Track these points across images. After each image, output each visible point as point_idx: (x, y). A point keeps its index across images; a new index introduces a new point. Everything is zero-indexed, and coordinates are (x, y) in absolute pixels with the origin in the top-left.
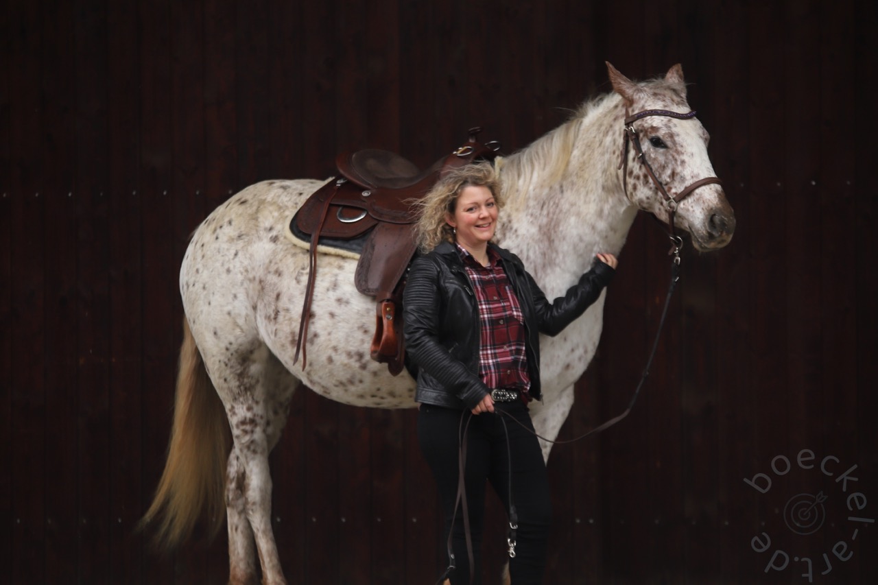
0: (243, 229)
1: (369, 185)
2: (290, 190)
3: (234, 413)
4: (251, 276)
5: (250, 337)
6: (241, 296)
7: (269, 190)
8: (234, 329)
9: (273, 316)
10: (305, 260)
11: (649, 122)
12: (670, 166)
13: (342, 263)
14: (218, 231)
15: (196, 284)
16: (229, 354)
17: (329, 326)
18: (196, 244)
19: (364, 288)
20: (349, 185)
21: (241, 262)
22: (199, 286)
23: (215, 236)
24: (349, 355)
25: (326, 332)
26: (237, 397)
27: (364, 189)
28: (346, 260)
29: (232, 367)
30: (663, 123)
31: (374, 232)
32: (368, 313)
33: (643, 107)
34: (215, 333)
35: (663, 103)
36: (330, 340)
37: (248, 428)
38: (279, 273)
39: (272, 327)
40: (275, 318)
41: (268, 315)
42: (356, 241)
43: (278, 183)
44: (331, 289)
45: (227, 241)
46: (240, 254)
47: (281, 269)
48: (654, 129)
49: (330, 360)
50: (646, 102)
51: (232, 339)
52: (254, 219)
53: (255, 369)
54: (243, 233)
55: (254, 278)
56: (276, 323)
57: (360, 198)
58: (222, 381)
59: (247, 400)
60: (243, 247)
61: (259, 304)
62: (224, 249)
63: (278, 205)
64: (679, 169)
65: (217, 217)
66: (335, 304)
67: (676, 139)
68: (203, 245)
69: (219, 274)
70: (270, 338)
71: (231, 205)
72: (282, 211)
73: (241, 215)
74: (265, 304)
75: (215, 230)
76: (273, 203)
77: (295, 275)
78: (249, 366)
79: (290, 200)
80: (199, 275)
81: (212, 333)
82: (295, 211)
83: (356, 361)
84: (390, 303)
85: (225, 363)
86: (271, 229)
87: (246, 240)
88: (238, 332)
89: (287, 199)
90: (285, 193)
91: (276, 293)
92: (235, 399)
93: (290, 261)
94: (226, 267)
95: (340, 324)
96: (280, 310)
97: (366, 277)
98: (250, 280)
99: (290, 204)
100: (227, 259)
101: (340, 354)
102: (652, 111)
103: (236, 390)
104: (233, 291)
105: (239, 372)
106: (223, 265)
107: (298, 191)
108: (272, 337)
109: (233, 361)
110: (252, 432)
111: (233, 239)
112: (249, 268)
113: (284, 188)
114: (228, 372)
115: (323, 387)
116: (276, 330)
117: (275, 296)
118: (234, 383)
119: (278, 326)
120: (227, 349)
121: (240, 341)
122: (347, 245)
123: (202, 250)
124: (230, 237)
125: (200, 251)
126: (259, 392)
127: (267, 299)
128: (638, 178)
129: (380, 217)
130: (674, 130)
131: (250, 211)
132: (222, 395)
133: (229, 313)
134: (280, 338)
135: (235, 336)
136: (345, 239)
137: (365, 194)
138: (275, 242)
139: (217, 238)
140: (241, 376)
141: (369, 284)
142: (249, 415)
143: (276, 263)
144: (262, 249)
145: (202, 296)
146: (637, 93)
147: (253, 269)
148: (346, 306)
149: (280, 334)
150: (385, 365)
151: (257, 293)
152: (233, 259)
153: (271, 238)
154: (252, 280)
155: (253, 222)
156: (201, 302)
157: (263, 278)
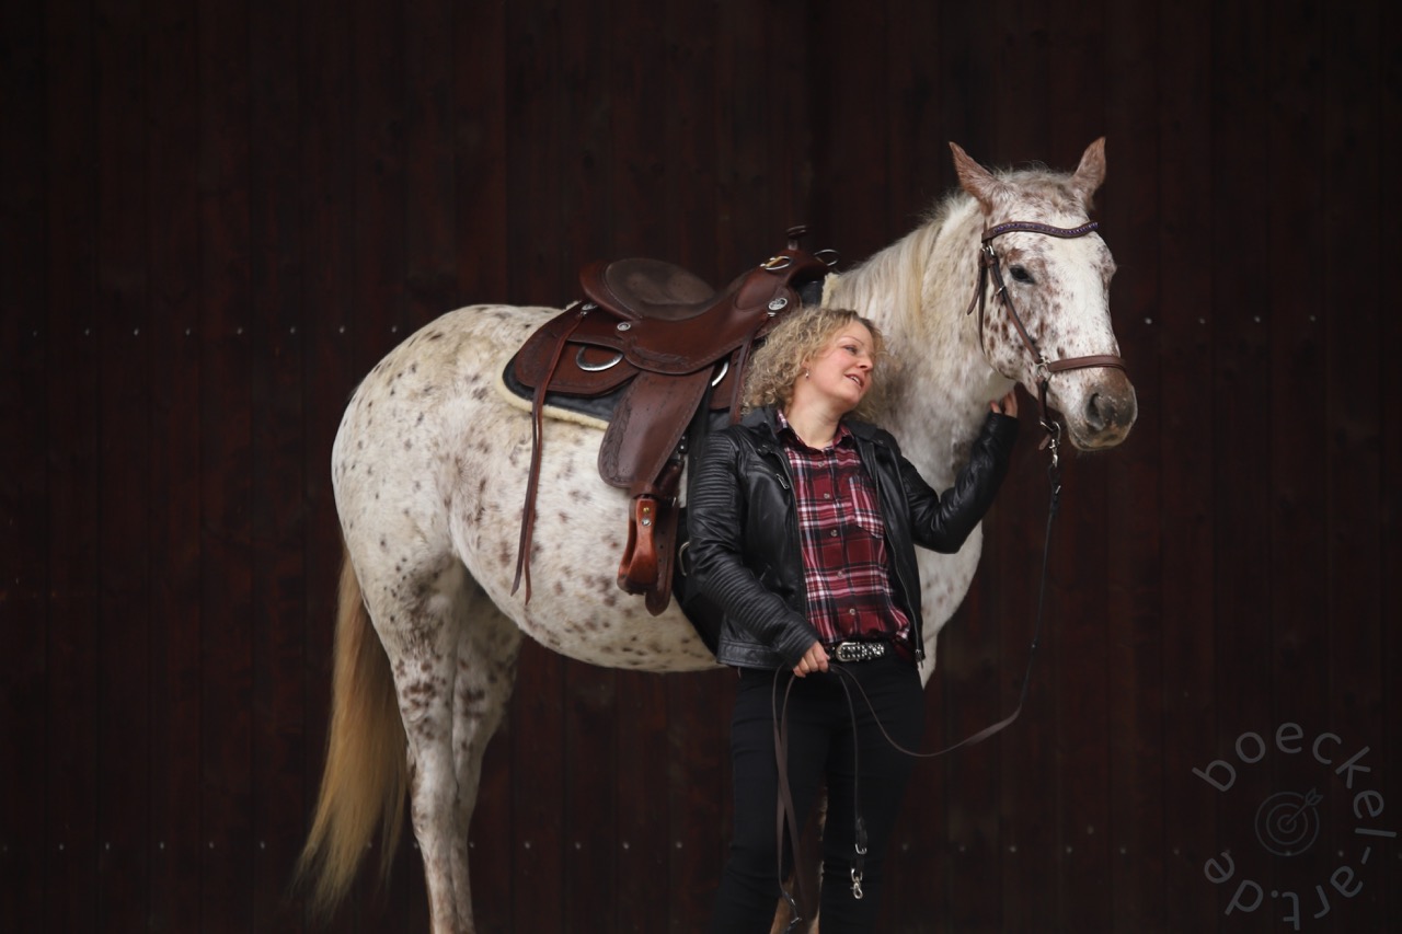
0: (432, 379)
1: (629, 313)
2: (512, 321)
3: (403, 673)
4: (443, 452)
5: (436, 551)
6: (428, 485)
7: (478, 319)
8: (412, 537)
9: (474, 515)
10: (526, 428)
11: (1011, 241)
12: (1037, 312)
13: (580, 434)
14: (396, 381)
15: (357, 466)
16: (399, 576)
17: (558, 534)
18: (360, 402)
19: (612, 475)
20: (599, 312)
21: (428, 431)
22: (361, 469)
23: (390, 389)
24: (589, 581)
25: (554, 545)
26: (409, 646)
27: (621, 320)
28: (588, 430)
29: (402, 599)
30: (1032, 243)
31: (632, 388)
32: (619, 515)
33: (1006, 216)
34: (383, 543)
35: (1037, 210)
36: (559, 557)
37: (421, 697)
38: (485, 448)
39: (473, 533)
40: (478, 519)
41: (468, 513)
42: (604, 401)
43: (492, 309)
44: (562, 475)
45: (407, 398)
46: (426, 418)
47: (489, 441)
48: (1016, 253)
49: (559, 588)
50: (1011, 207)
51: (408, 553)
52: (450, 362)
53: (438, 603)
54: (433, 384)
55: (448, 456)
56: (479, 527)
57: (613, 333)
58: (387, 620)
59: (424, 652)
60: (431, 407)
61: (454, 496)
62: (402, 410)
63: (490, 342)
64: (1050, 319)
65: (395, 360)
66: (568, 499)
67: (1049, 268)
68: (370, 405)
69: (393, 451)
70: (470, 550)
71: (417, 341)
72: (496, 351)
73: (431, 355)
74: (463, 497)
75: (391, 380)
76: (482, 339)
77: (509, 451)
78: (428, 598)
79: (510, 334)
80: (361, 452)
81: (378, 542)
82: (515, 351)
83: (600, 591)
84: (649, 500)
85: (393, 591)
86: (476, 378)
87: (436, 395)
88: (418, 541)
89: (506, 333)
90: (503, 324)
91: (479, 478)
92: (406, 651)
93: (503, 428)
94: (404, 439)
95: (575, 532)
96: (485, 507)
97: (616, 458)
98: (442, 459)
99: (509, 341)
100: (406, 426)
101: (574, 580)
102: (1016, 223)
103: (408, 637)
104: (415, 478)
105: (413, 607)
106: (399, 435)
107: (523, 322)
108: (474, 548)
109: (406, 588)
110: (427, 705)
111: (416, 395)
112: (440, 439)
113: (502, 316)
114: (397, 606)
115: (548, 632)
116: (479, 538)
117: (478, 485)
118: (405, 625)
119: (481, 532)
120: (398, 569)
121: (419, 556)
122: (589, 407)
123: (369, 412)
124: (412, 391)
125: (365, 414)
126: (443, 640)
127: (466, 488)
128: (995, 328)
129: (642, 364)
130: (1048, 254)
131: (445, 350)
132: (387, 642)
133: (406, 512)
134: (485, 551)
135: (413, 549)
136: (585, 398)
137: (622, 327)
138: (480, 398)
139: (393, 393)
140: (415, 614)
141: (621, 469)
142: (424, 677)
143: (481, 432)
144: (460, 408)
145: (366, 486)
146: (998, 194)
147: (446, 441)
148: (584, 504)
149: (485, 545)
150: (642, 599)
151: (452, 479)
152: (416, 426)
153: (475, 392)
154: (444, 459)
155: (451, 367)
156: (364, 495)
157: (461, 456)
